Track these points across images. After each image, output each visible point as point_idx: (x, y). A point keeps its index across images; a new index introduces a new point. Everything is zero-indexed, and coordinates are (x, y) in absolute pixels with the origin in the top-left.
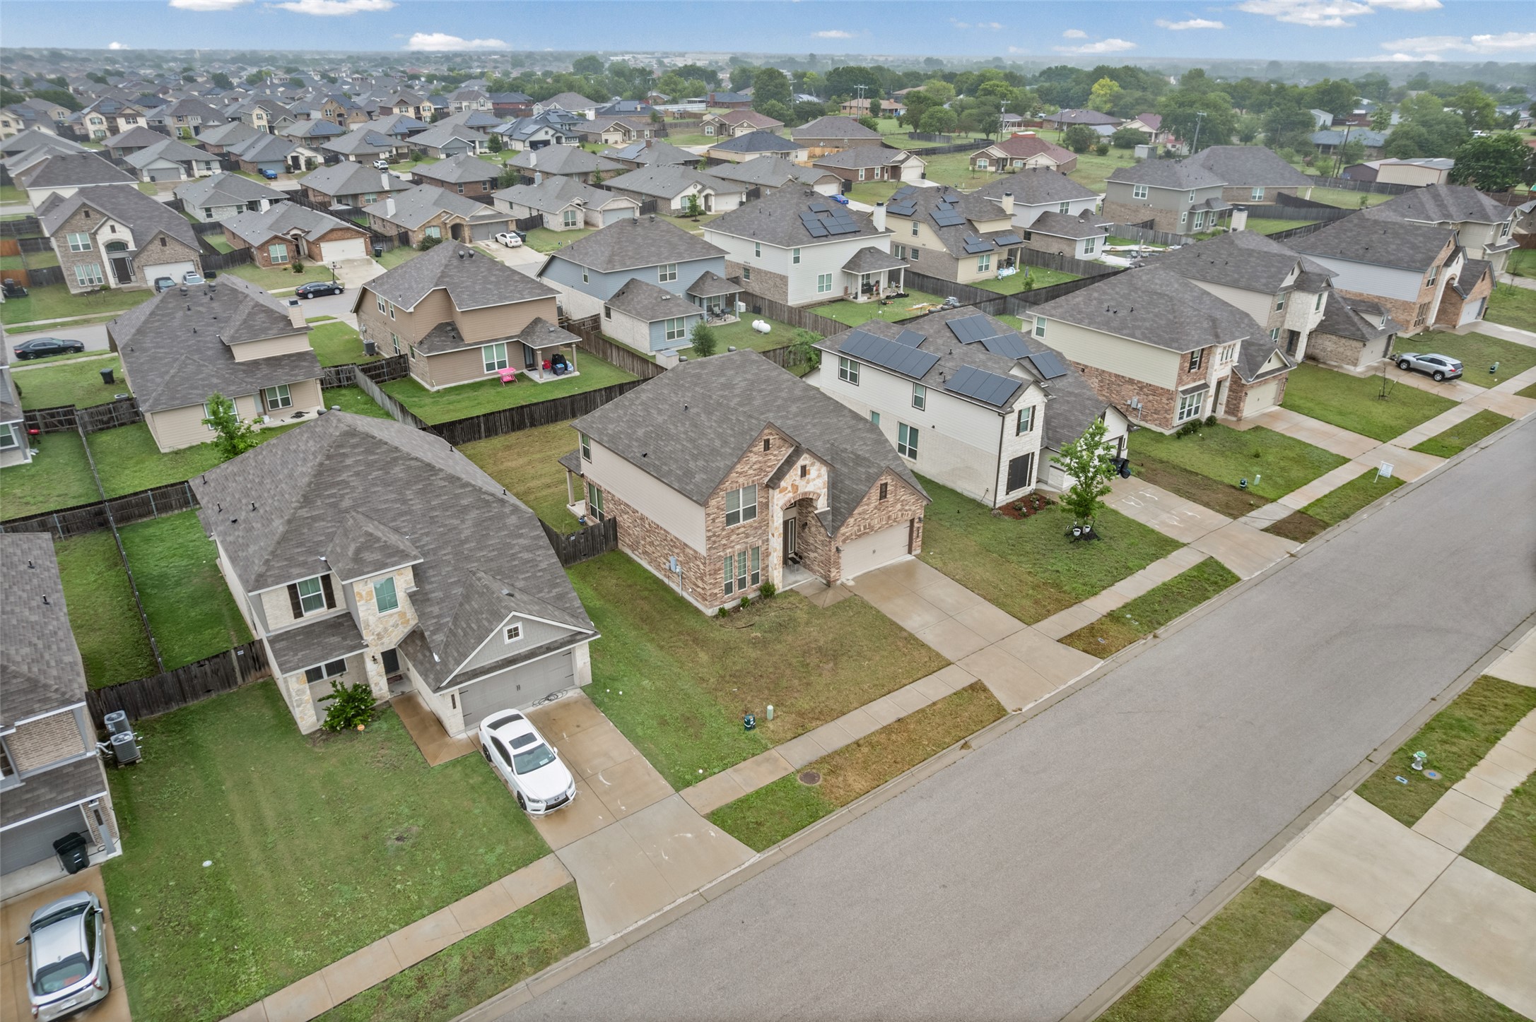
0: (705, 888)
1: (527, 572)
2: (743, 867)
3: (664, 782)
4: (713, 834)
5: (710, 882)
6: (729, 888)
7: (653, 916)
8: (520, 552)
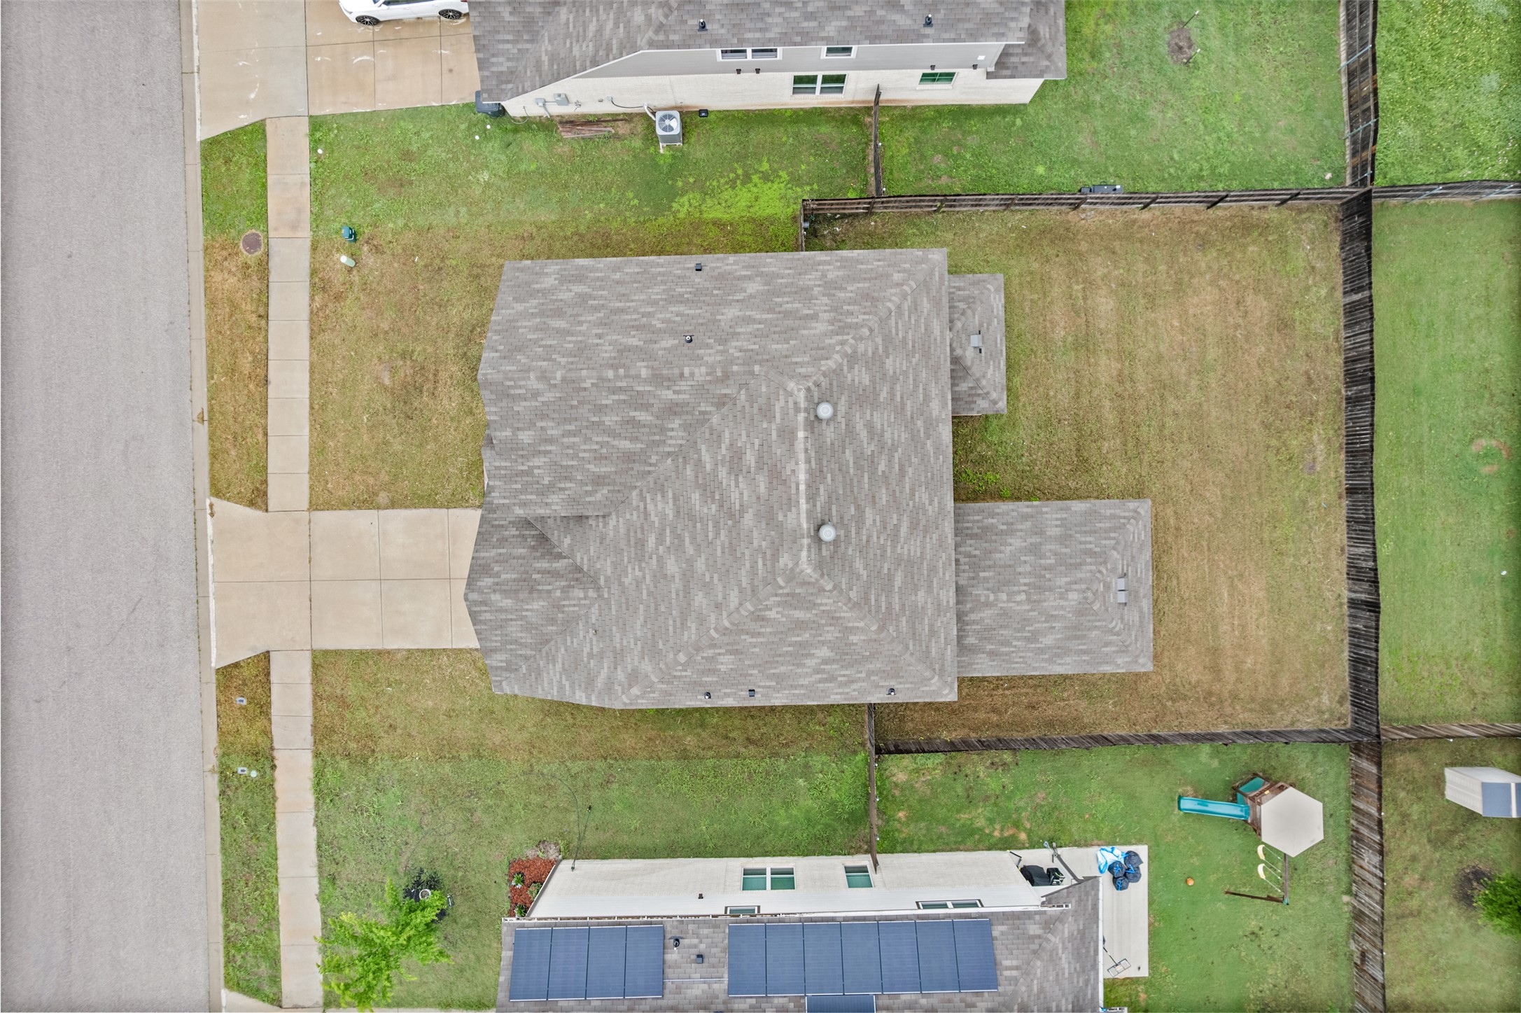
0: (196, 79)
1: (574, 27)
2: (198, 122)
3: (328, 111)
4: (242, 116)
5: (199, 87)
6: (185, 98)
7: (195, 23)
8: (598, 20)
